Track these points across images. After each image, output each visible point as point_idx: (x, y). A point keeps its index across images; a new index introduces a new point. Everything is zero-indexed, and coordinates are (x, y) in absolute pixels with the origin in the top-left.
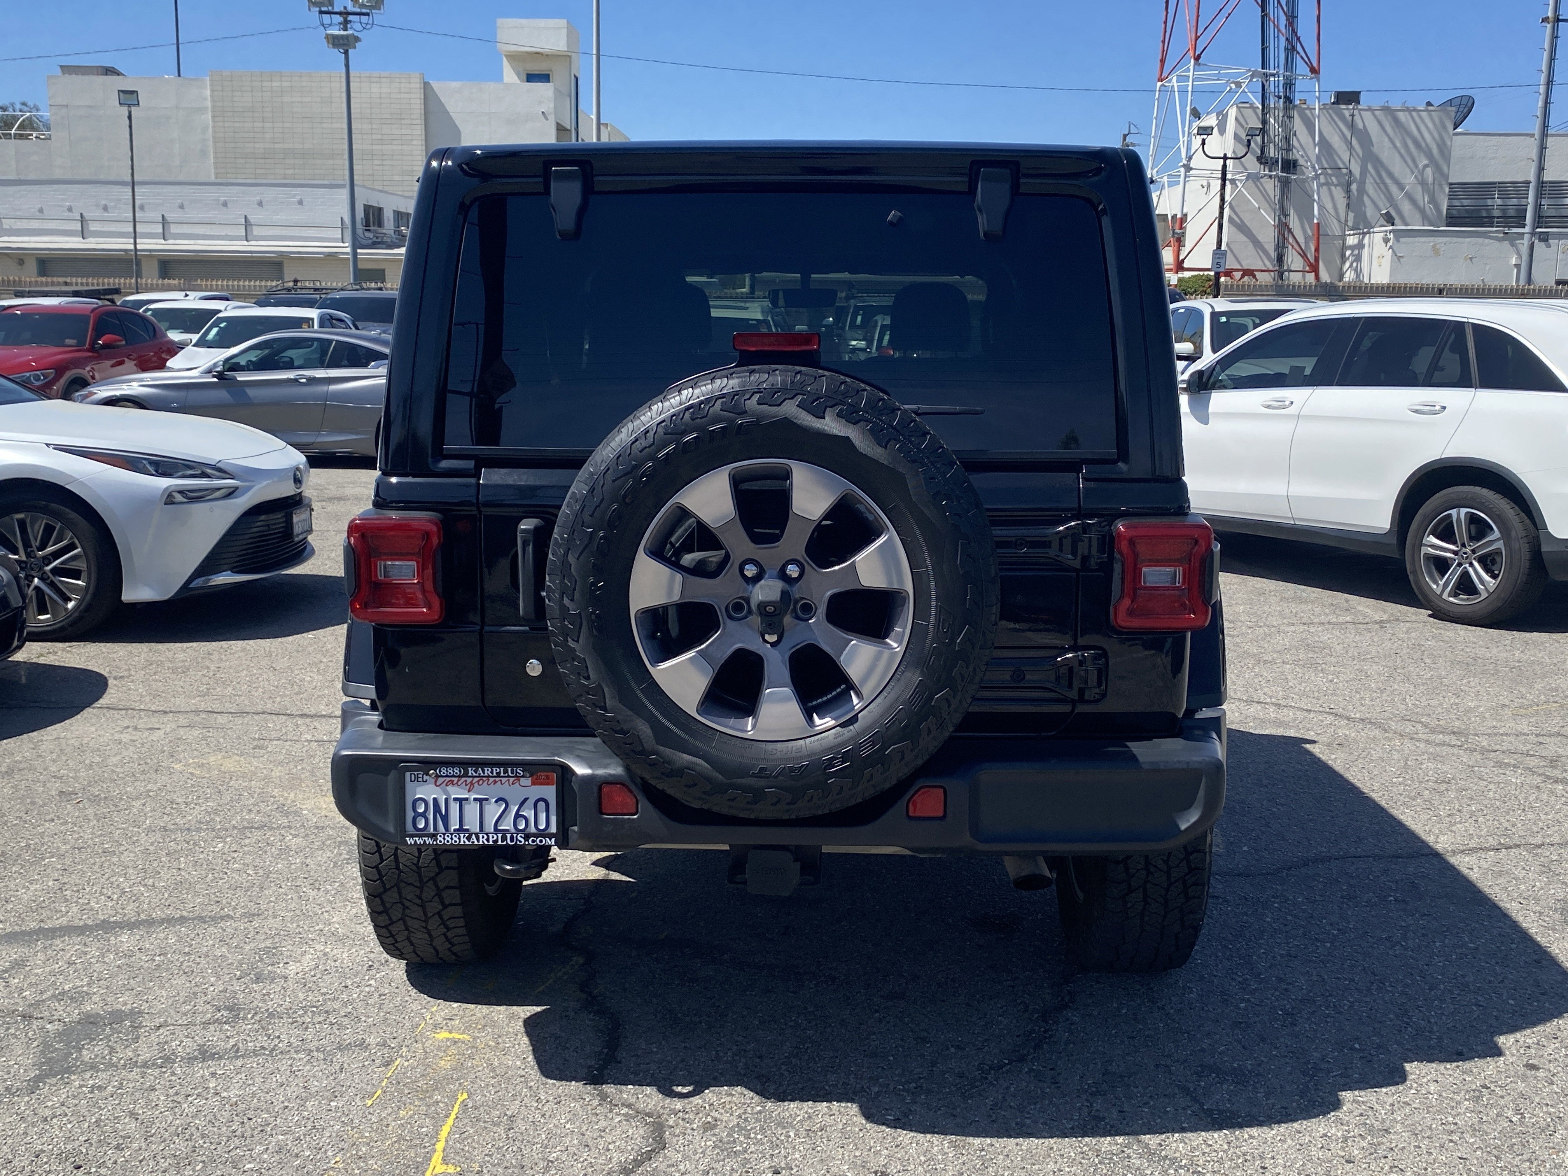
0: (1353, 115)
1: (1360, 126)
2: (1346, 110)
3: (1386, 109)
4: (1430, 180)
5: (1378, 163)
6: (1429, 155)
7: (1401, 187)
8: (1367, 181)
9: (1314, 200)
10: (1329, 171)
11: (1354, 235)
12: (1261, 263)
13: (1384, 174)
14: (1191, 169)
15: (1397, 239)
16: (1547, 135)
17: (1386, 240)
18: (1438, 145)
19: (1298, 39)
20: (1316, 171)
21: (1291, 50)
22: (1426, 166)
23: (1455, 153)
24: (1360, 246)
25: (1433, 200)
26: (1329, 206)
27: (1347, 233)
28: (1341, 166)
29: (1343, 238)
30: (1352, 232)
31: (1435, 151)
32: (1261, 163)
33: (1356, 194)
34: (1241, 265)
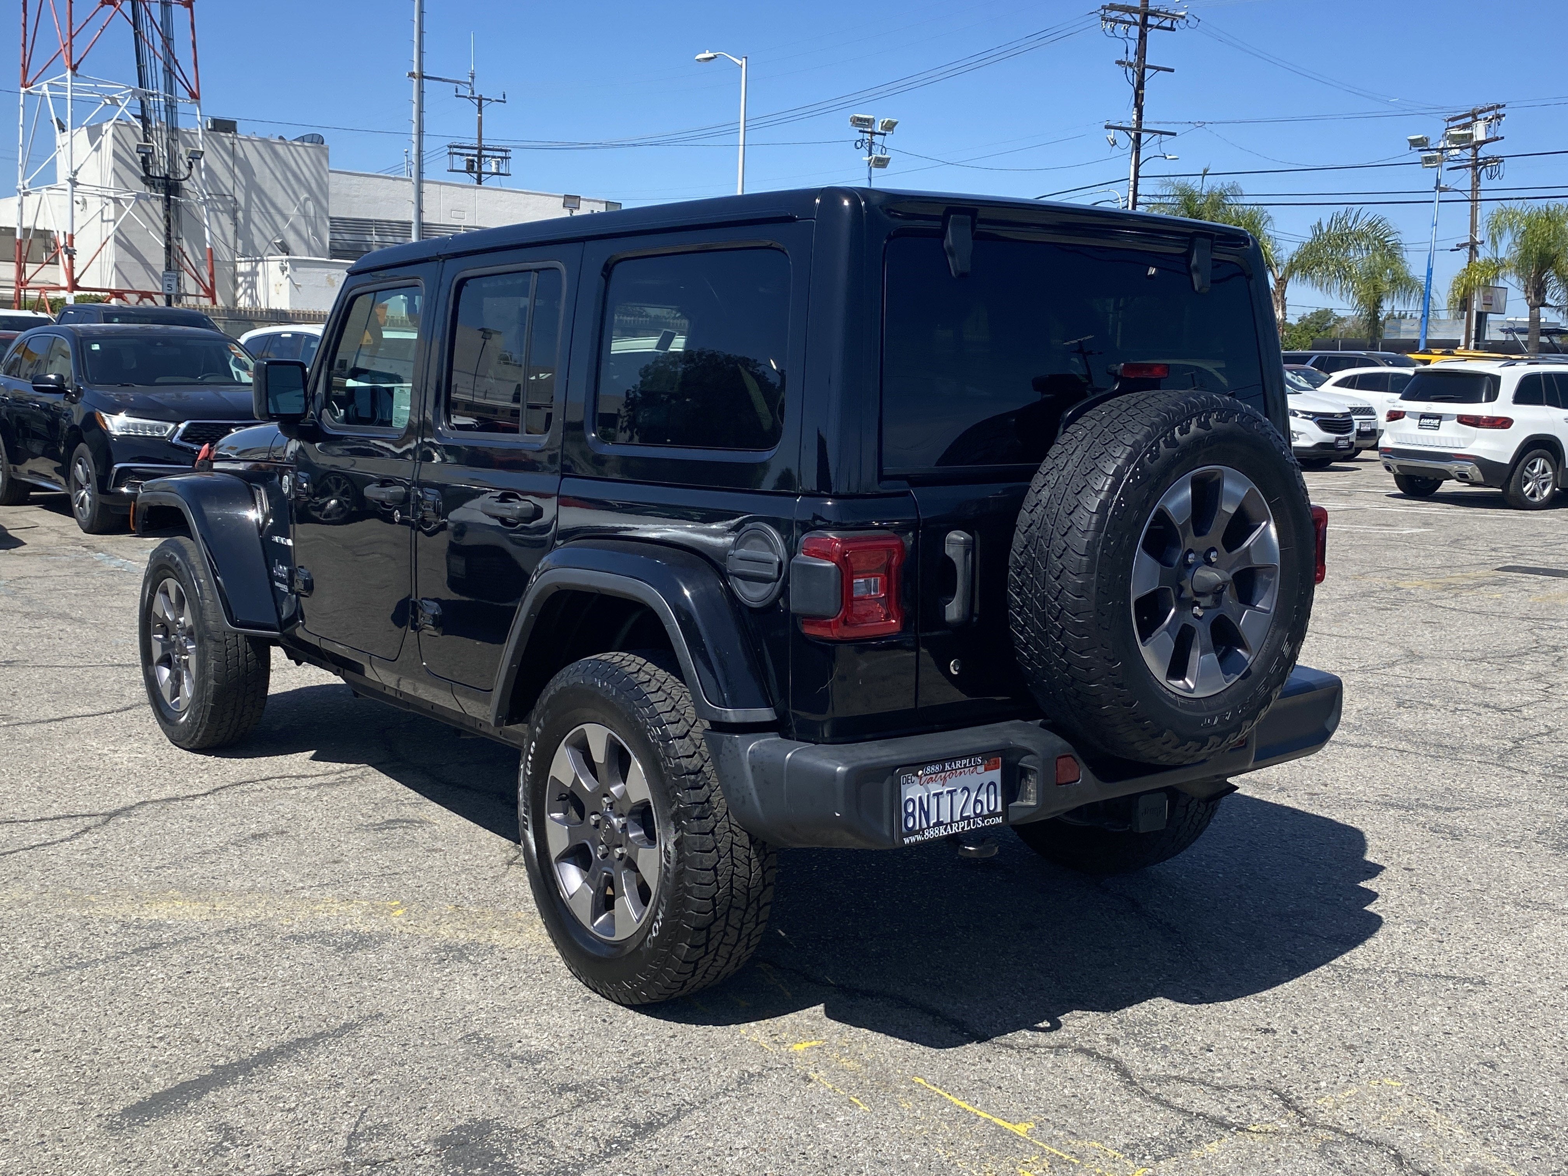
0: (233, 144)
1: (241, 155)
2: (227, 138)
3: (264, 141)
4: (312, 213)
5: (261, 192)
6: (310, 191)
7: (286, 219)
8: (252, 210)
9: (205, 225)
10: (214, 197)
11: (245, 262)
12: (152, 285)
13: (268, 205)
14: (78, 184)
15: (294, 268)
16: (423, 182)
17: (283, 269)
18: (316, 180)
19: (176, 62)
20: (204, 196)
21: (169, 72)
22: (306, 200)
23: (332, 189)
24: (254, 273)
25: (316, 233)
26: (217, 232)
27: (237, 259)
28: (226, 193)
29: (234, 264)
30: (243, 259)
31: (314, 185)
32: (146, 184)
33: (242, 221)
34: (131, 286)
